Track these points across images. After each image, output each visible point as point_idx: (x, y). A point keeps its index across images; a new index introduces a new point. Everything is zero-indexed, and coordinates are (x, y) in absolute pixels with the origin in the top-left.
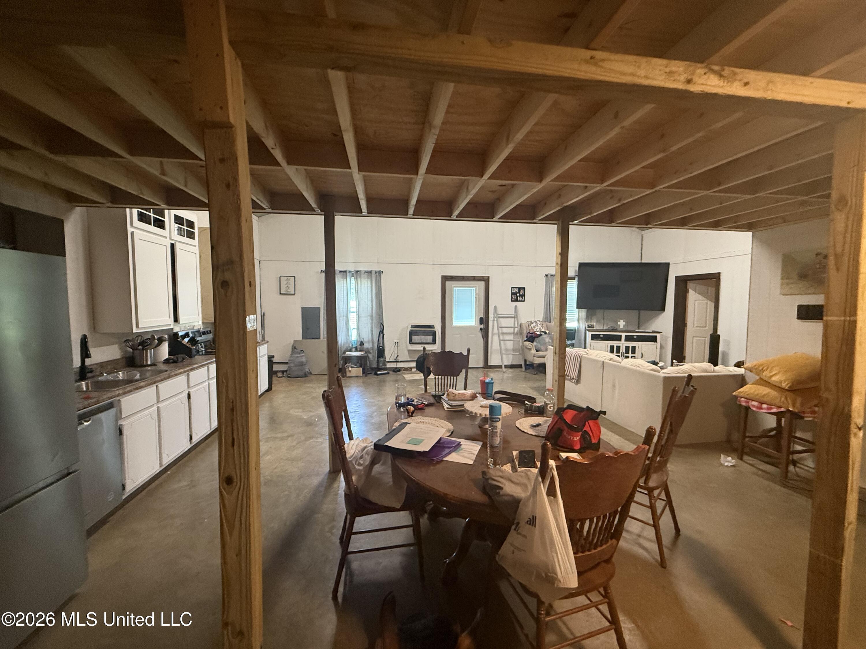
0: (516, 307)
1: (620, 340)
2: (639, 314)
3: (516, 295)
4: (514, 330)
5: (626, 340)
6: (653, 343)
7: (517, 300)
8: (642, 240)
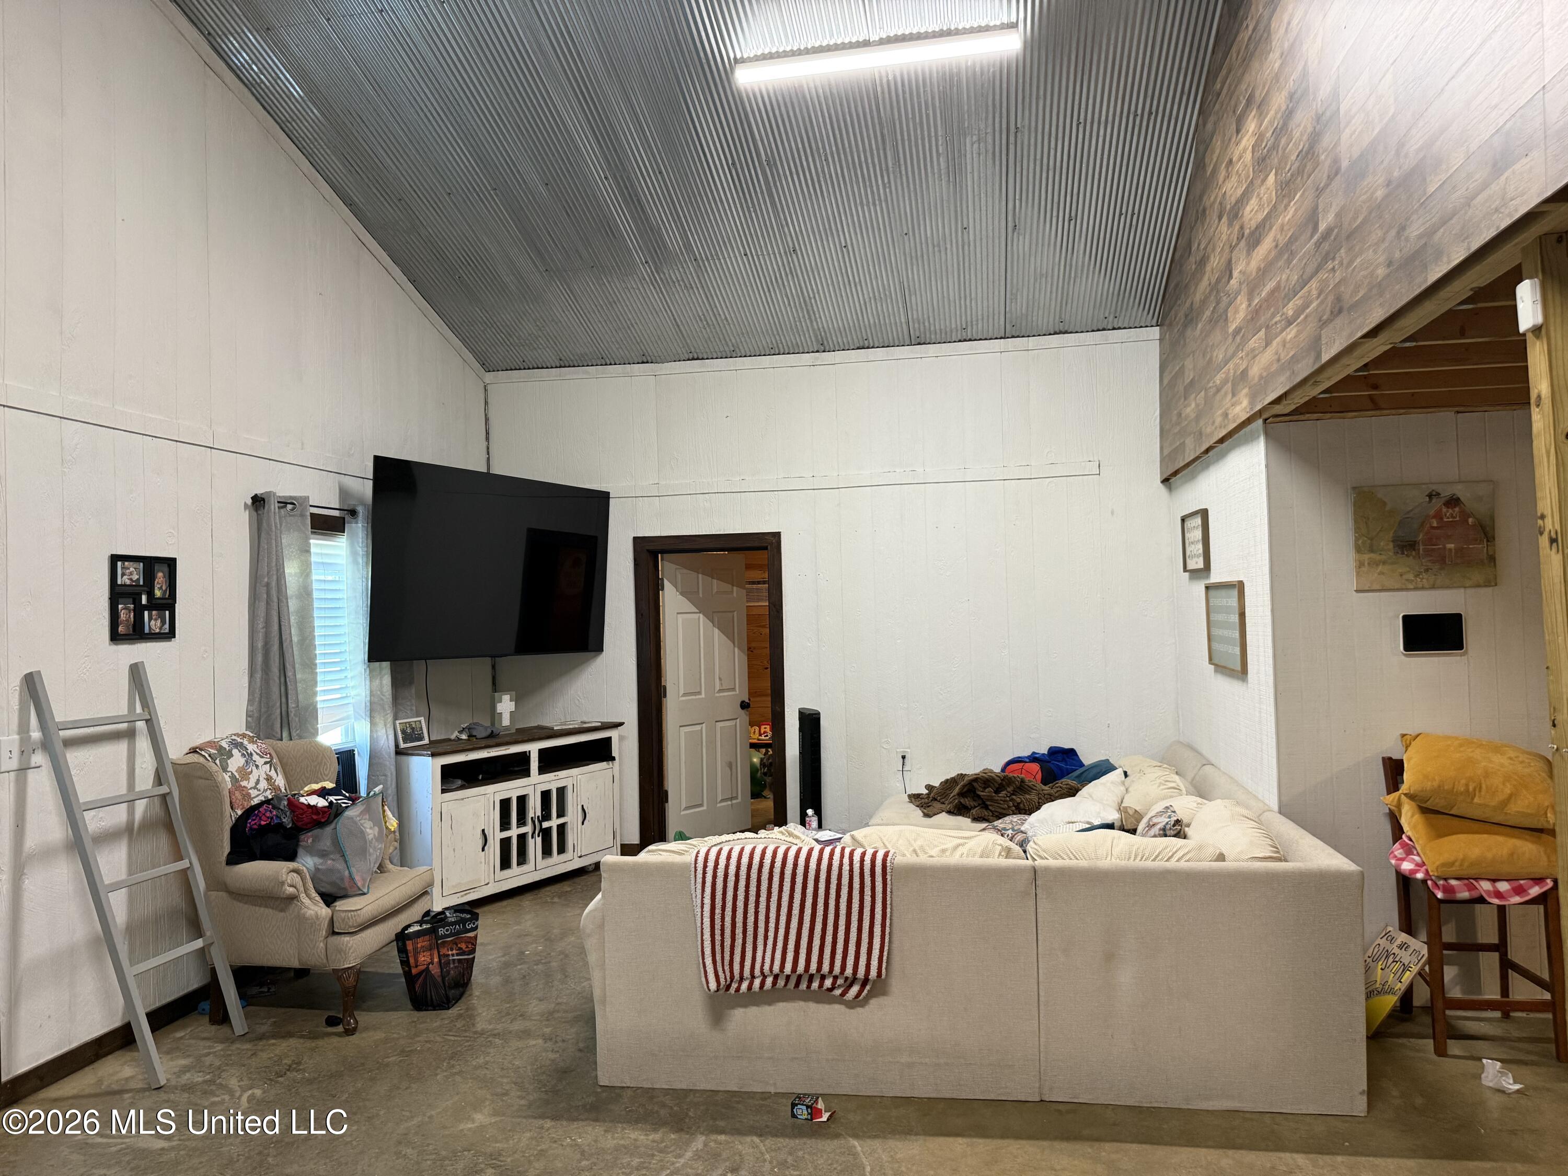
0: (136, 673)
1: (527, 773)
2: (493, 667)
3: (136, 600)
4: (131, 812)
5: (542, 770)
6: (603, 765)
7: (138, 634)
8: (486, 403)
